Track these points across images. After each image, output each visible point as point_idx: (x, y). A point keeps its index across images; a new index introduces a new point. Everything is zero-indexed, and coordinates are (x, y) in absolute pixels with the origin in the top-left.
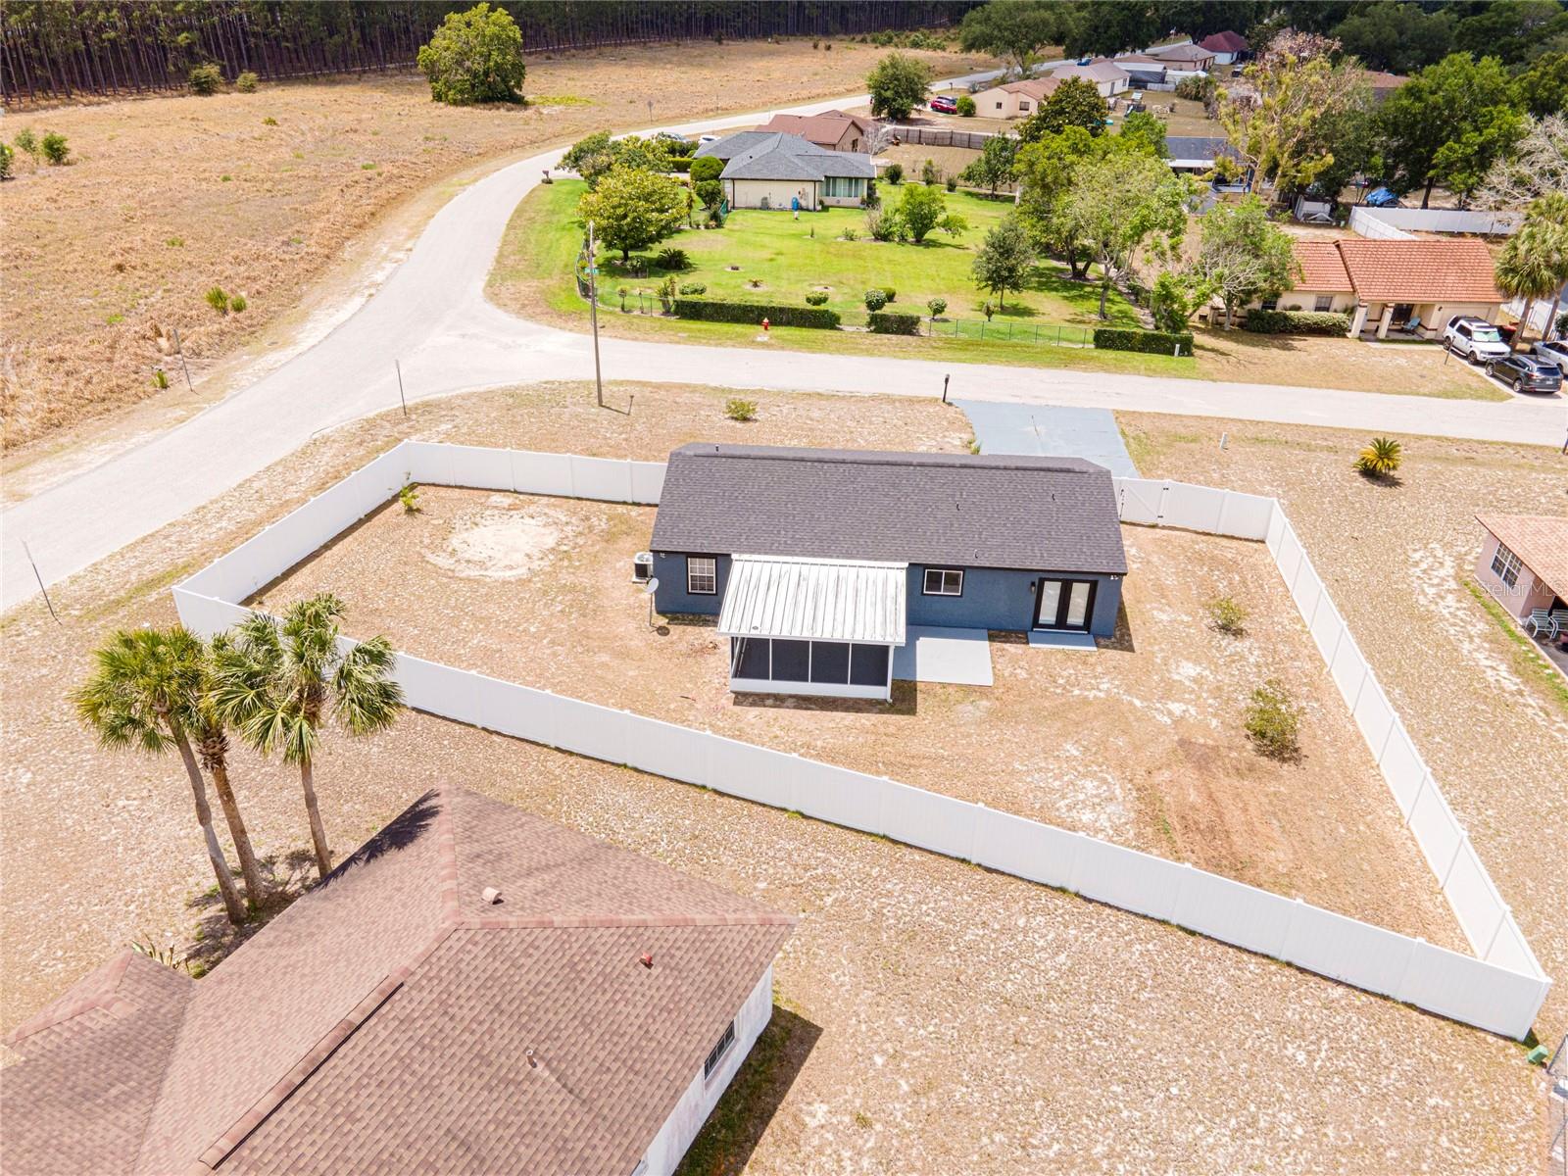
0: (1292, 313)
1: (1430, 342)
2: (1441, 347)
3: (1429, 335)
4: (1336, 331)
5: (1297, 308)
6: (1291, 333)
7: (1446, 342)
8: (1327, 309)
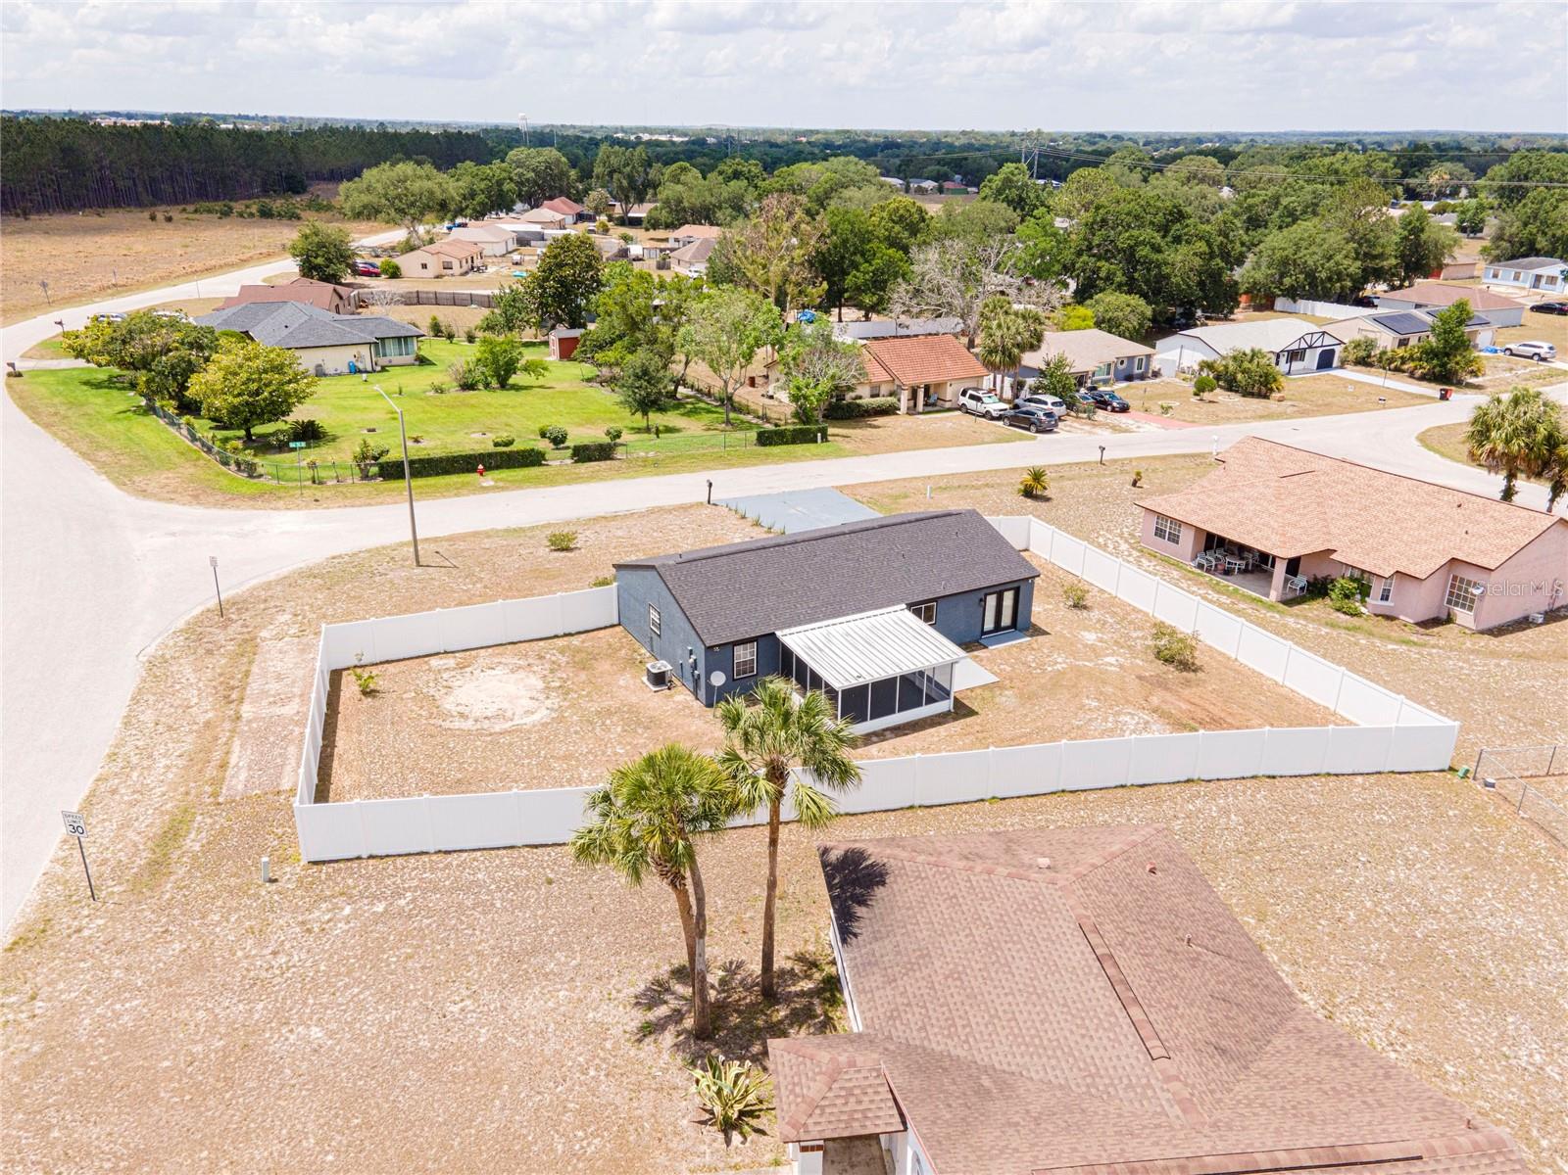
0: (858, 401)
1: (949, 410)
2: (958, 413)
3: (948, 405)
4: (889, 411)
5: (860, 398)
6: (863, 416)
7: (962, 408)
8: (878, 395)
